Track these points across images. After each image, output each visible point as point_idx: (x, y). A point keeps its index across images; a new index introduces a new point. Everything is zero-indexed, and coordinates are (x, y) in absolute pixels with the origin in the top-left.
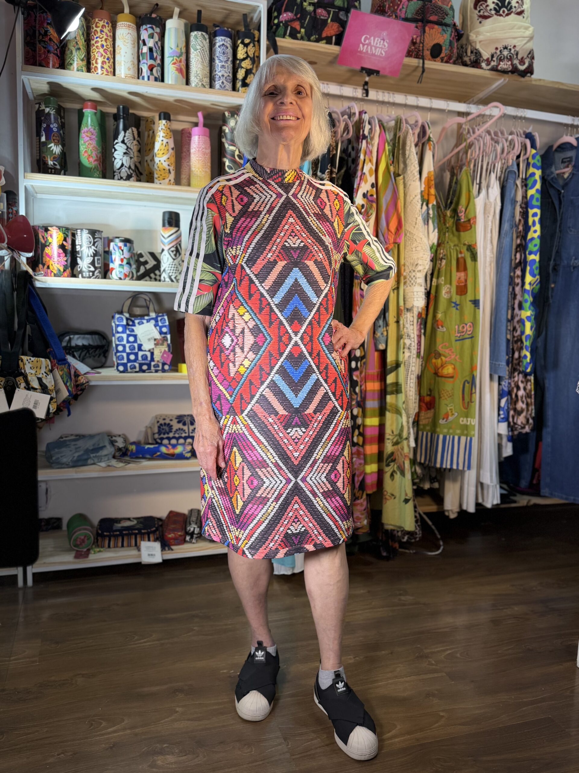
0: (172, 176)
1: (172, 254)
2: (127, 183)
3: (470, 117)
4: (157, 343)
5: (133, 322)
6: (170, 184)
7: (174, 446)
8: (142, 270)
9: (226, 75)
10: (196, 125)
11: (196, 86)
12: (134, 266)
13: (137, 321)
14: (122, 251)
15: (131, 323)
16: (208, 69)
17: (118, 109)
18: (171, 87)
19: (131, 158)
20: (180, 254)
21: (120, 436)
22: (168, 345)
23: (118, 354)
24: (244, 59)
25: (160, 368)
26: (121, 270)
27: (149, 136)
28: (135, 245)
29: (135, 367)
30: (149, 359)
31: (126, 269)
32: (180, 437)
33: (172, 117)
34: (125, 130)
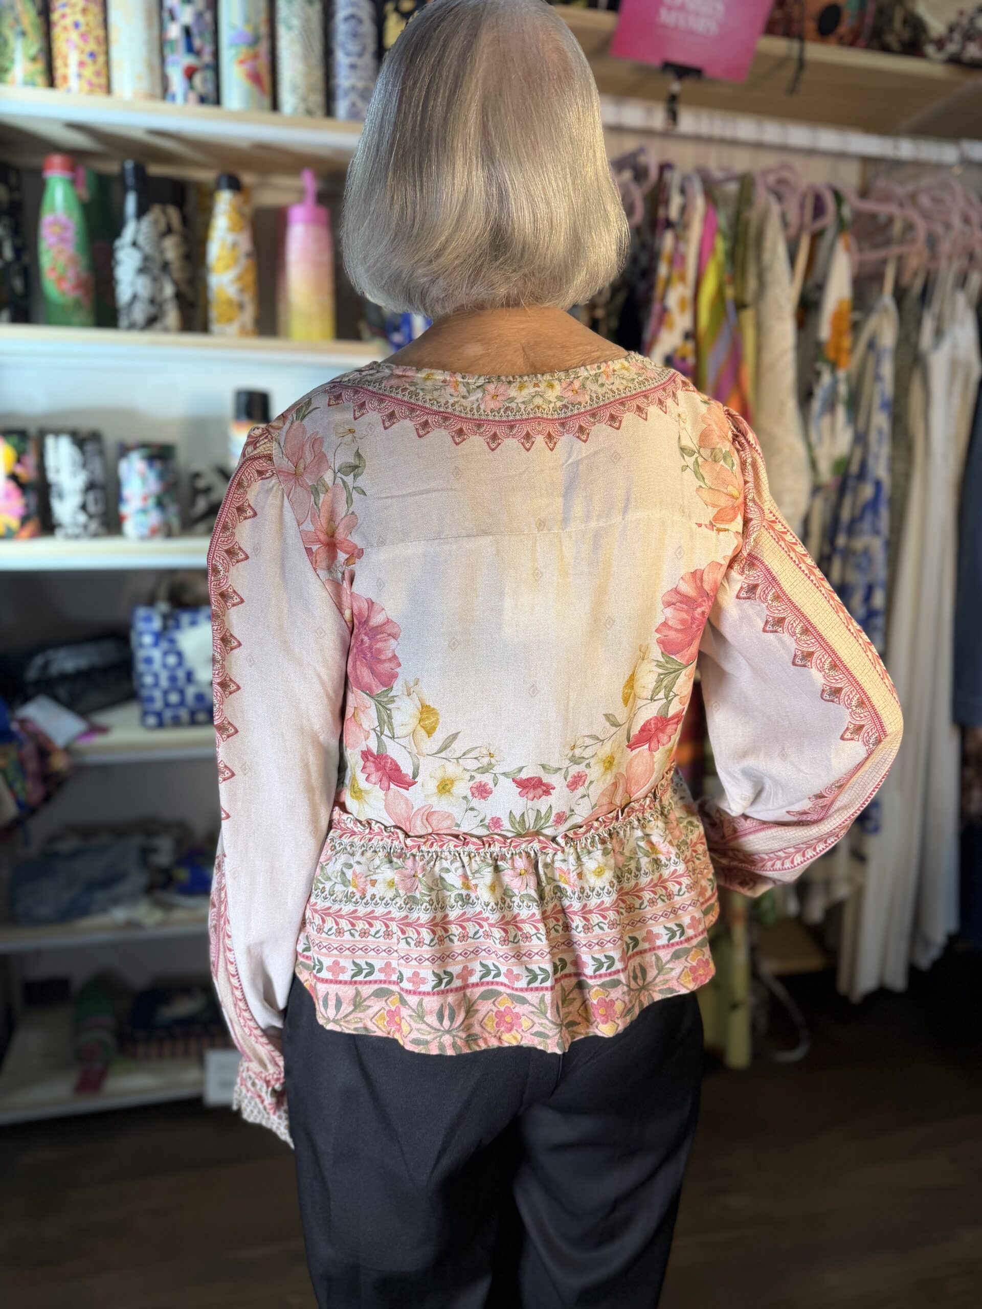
0: (248, 315)
2: (146, 336)
5: (177, 621)
6: (244, 332)
11: (292, 112)
12: (173, 509)
13: (185, 619)
15: (171, 624)
17: (123, 169)
18: (236, 117)
23: (145, 692)
26: (143, 518)
28: (180, 456)
29: (179, 717)
33: (248, 183)
34: (140, 214)
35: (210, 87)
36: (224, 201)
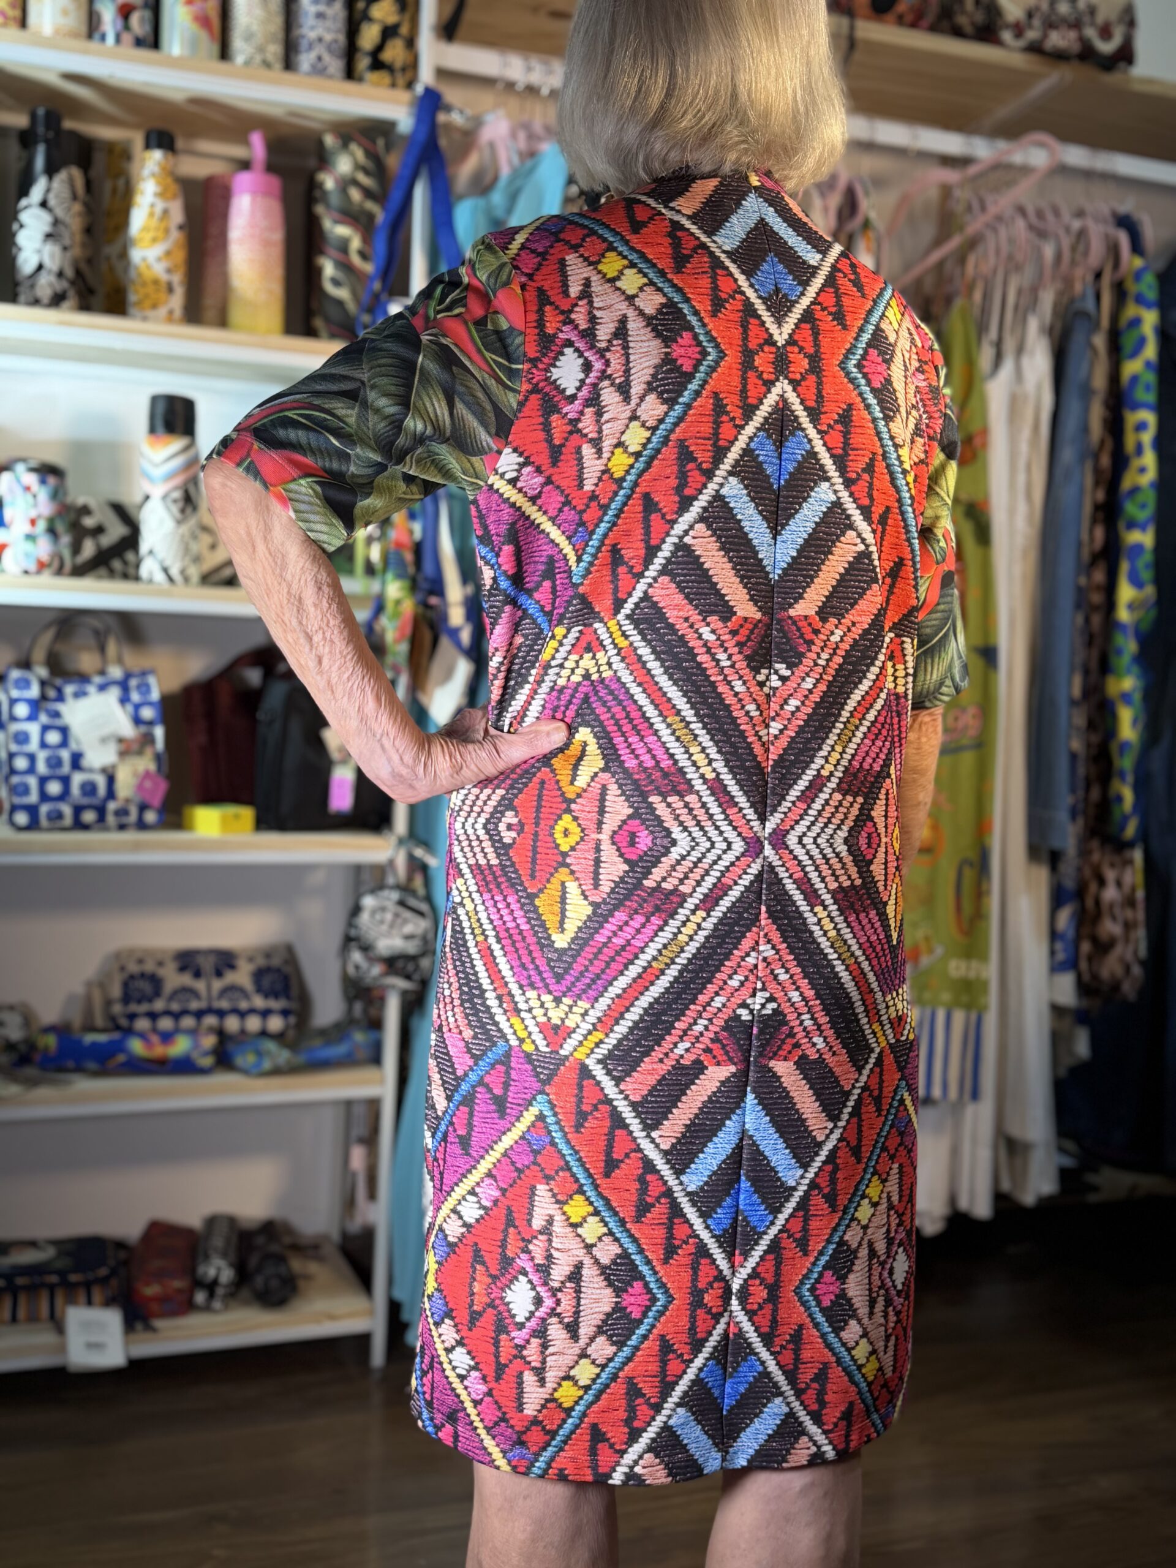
0: (177, 301)
1: (175, 509)
2: (52, 314)
3: (972, 170)
4: (127, 749)
5: (59, 691)
6: (170, 318)
7: (167, 1037)
8: (89, 549)
9: (328, 37)
10: (245, 165)
11: (248, 63)
12: (66, 539)
13: (69, 689)
14: (35, 496)
15: (52, 693)
16: (278, 21)
17: (33, 116)
18: (176, 64)
19: (65, 249)
20: (195, 508)
21: (11, 1008)
22: (158, 758)
23: (15, 780)
25: (133, 817)
26: (29, 546)
27: (114, 191)
28: (71, 482)
29: (60, 816)
30: (102, 790)
31: (43, 548)
32: (185, 1012)
33: (180, 143)
34: (51, 171)
35: (148, 29)
36: (150, 163)
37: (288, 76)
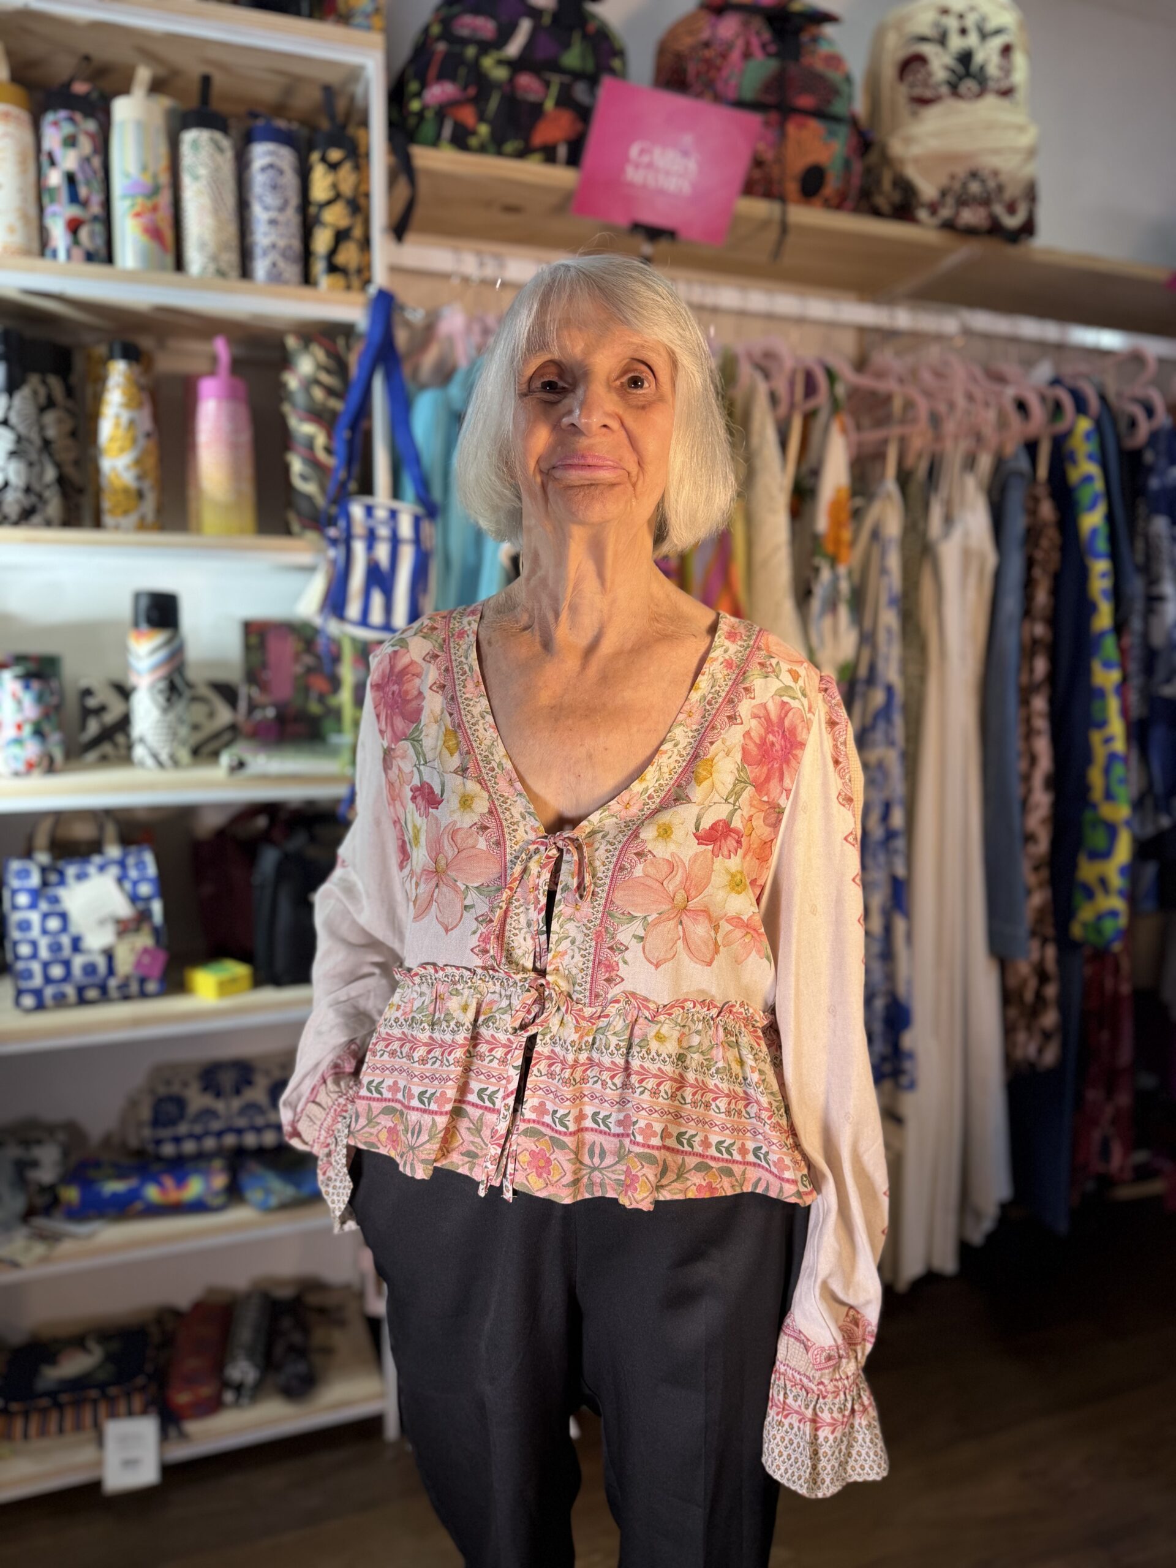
0: (148, 507)
1: (161, 699)
2: (20, 532)
5: (61, 874)
6: (141, 527)
7: (181, 1182)
8: (93, 727)
11: (201, 273)
12: (55, 738)
13: (71, 871)
14: (20, 701)
15: (53, 878)
16: (232, 229)
18: (130, 277)
20: (181, 695)
21: (53, 1132)
22: (156, 932)
23: (20, 965)
24: (329, 203)
25: (135, 989)
26: (17, 750)
29: (64, 995)
30: (102, 969)
31: (32, 750)
32: (206, 1133)
35: (100, 242)
36: (118, 371)
37: (244, 285)
